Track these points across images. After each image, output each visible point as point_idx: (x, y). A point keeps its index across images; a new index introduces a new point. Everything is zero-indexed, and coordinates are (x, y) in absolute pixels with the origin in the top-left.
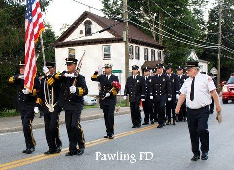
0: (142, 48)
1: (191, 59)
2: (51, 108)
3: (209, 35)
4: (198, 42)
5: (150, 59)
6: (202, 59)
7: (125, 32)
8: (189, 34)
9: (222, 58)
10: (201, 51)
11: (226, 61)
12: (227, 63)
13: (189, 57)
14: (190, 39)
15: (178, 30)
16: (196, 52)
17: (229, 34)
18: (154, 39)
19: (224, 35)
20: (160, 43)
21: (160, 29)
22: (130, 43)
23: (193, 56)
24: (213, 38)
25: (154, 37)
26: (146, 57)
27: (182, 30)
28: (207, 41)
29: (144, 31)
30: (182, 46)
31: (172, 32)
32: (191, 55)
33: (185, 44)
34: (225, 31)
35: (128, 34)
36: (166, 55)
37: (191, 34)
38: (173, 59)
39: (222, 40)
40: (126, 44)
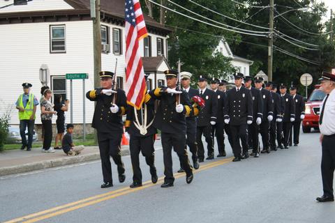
1: (219, 55)
2: (143, 130)
3: (253, 10)
4: (231, 23)
8: (215, 6)
9: (276, 54)
10: (239, 41)
11: (284, 59)
12: (285, 63)
13: (215, 52)
14: (219, 18)
16: (227, 40)
17: (289, 9)
18: (150, 15)
19: (280, 12)
20: (161, 24)
22: (104, 21)
23: (223, 49)
24: (259, 17)
25: (150, 11)
28: (249, 21)
30: (202, 30)
32: (218, 48)
33: (208, 26)
34: (281, 3)
35: (99, 4)
36: (173, 46)
37: (219, 8)
38: (186, 54)
39: (275, 19)
40: (95, 23)
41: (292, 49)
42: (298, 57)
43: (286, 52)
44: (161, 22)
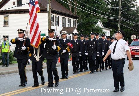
0: (61, 17)
1: (98, 27)
2: (38, 58)
3: (112, 9)
4: (103, 14)
5: (67, 26)
6: (106, 27)
7: (48, 5)
8: (97, 7)
9: (121, 27)
10: (106, 21)
11: (125, 29)
12: (125, 30)
13: (96, 26)
14: (98, 12)
15: (89, 4)
16: (102, 21)
17: (127, 9)
18: (71, 11)
19: (123, 10)
20: (75, 14)
21: (75, 3)
22: (52, 13)
23: (100, 24)
24: (115, 12)
25: (70, 9)
26: (64, 24)
27: (92, 4)
28: (111, 13)
29: (62, 4)
30: (91, 17)
31: (84, 6)
32: (98, 24)
33: (94, 15)
34: (124, 6)
35: (50, 6)
36: (80, 23)
37: (98, 8)
38: (85, 26)
39: (121, 13)
40: (49, 14)
41: (128, 24)
42: (130, 28)
43: (125, 26)
44: (75, 13)
